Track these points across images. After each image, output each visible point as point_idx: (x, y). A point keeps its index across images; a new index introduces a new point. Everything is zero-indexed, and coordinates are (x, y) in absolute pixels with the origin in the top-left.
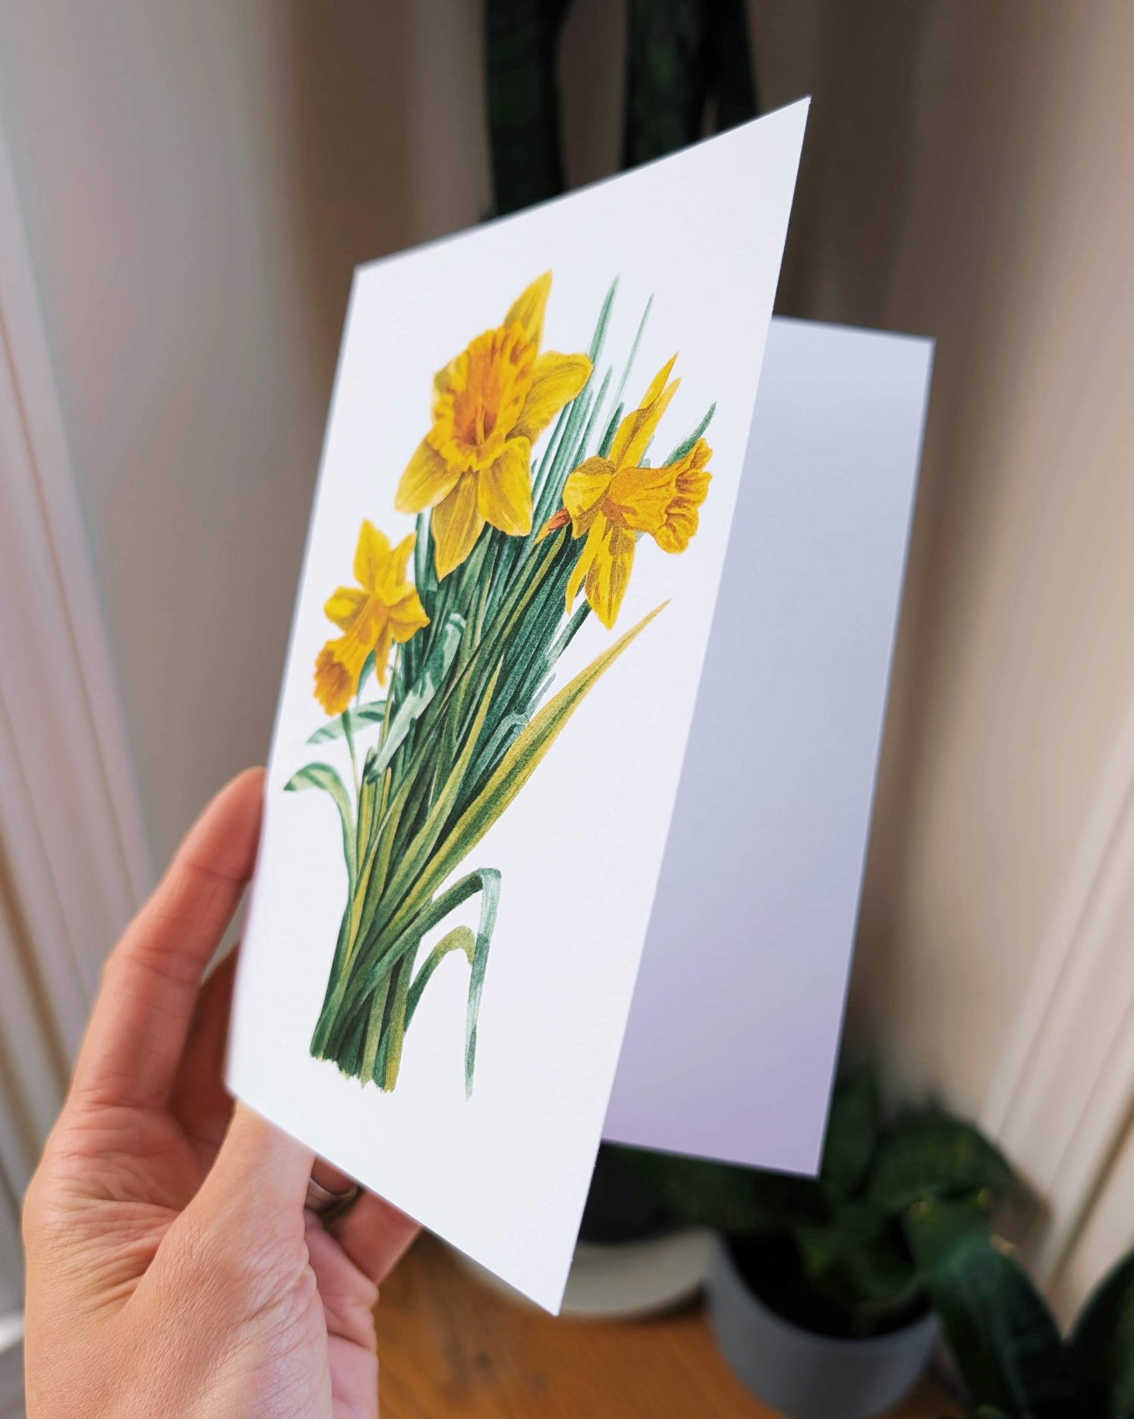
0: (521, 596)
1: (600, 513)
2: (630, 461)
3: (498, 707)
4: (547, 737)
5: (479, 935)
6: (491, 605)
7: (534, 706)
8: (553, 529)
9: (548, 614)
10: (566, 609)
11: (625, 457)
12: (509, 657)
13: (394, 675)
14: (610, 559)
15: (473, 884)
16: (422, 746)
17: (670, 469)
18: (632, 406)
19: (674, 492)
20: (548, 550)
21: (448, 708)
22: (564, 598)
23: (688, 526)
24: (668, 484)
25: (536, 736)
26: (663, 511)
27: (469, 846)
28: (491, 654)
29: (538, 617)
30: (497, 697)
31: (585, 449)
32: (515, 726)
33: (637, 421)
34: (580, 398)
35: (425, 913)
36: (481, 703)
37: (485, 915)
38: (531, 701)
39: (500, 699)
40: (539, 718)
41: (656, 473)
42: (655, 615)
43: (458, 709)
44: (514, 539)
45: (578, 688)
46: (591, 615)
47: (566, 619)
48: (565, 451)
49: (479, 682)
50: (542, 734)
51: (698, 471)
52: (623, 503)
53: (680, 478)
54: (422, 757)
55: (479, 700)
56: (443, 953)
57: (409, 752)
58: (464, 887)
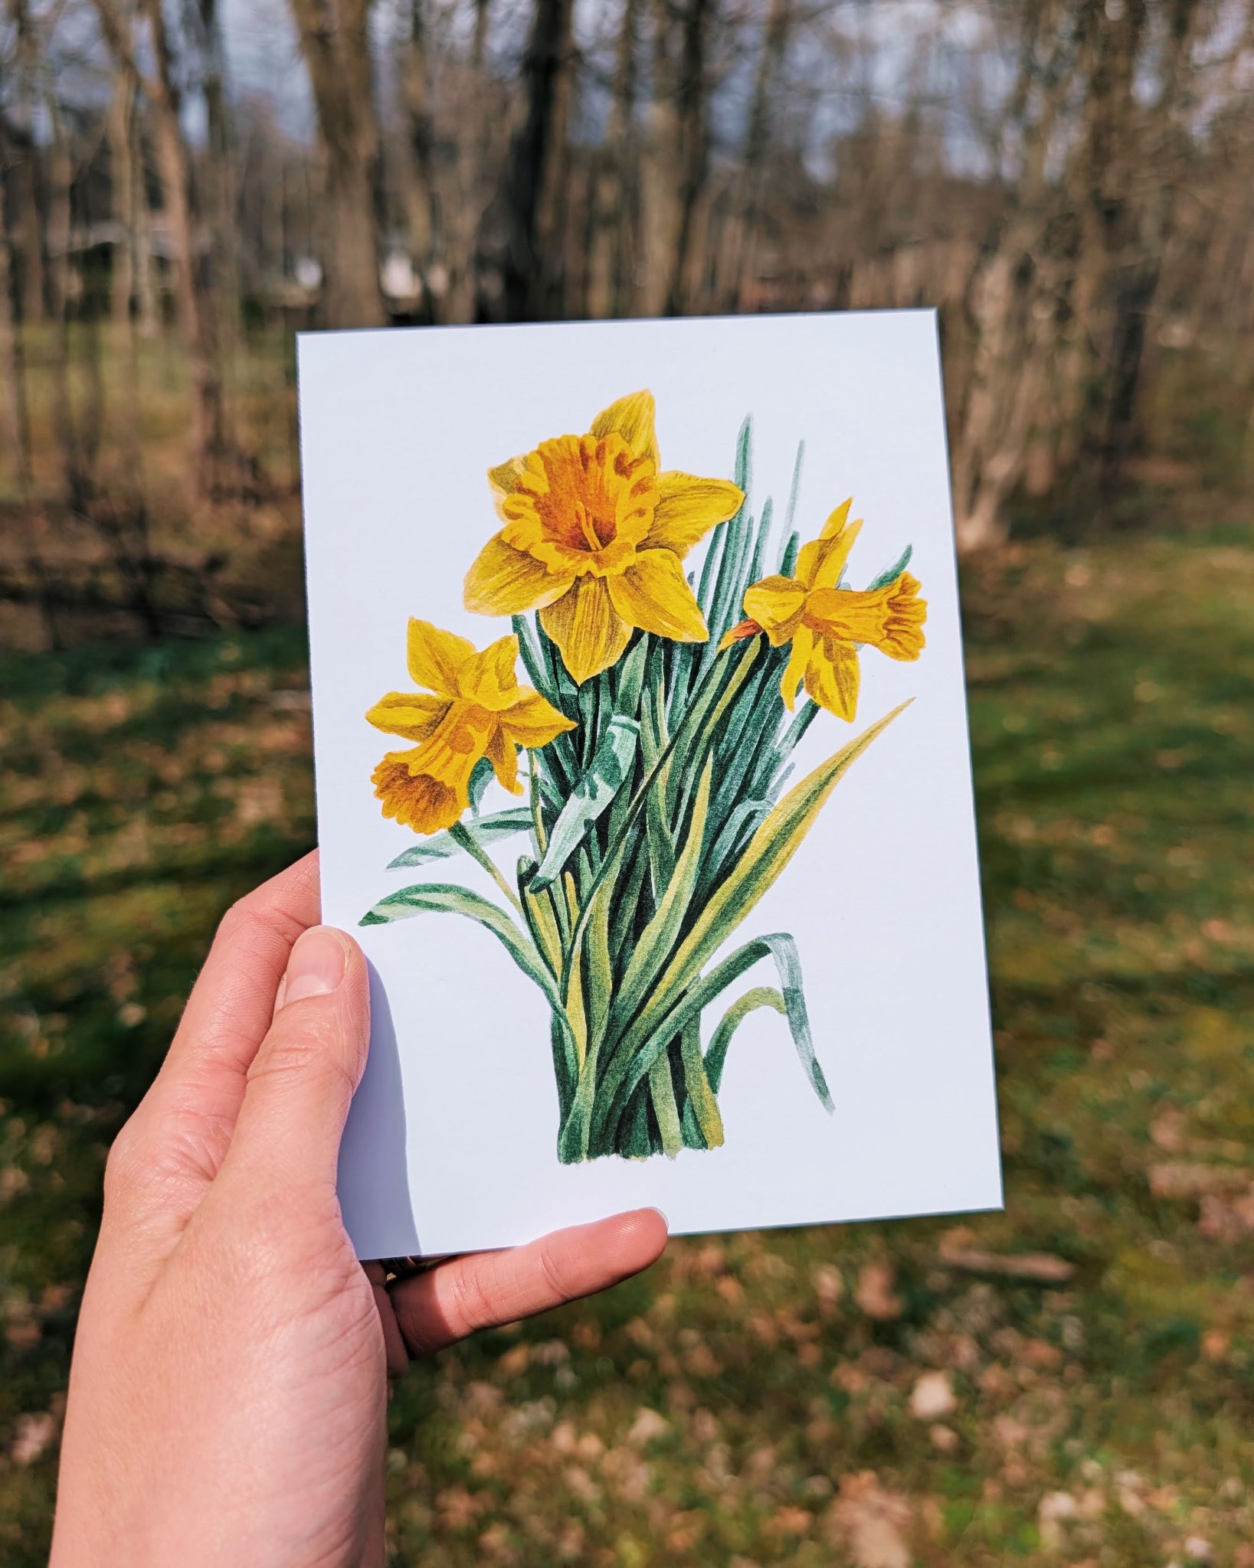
0: (717, 697)
1: (802, 626)
2: (824, 580)
3: (723, 797)
4: (804, 816)
5: (784, 989)
6: (673, 707)
7: (775, 792)
8: (742, 637)
9: (763, 713)
10: (786, 706)
11: (816, 579)
12: (721, 752)
13: (534, 781)
14: (830, 665)
15: (758, 950)
16: (618, 843)
17: (876, 593)
18: (810, 534)
19: (889, 613)
20: (742, 655)
21: (645, 805)
22: (780, 699)
23: (914, 640)
24: (879, 605)
25: (789, 817)
26: (880, 627)
27: (733, 922)
28: (693, 750)
29: (751, 714)
30: (718, 790)
31: (760, 568)
32: (756, 811)
33: (821, 549)
34: (736, 521)
35: (694, 990)
36: (695, 796)
37: (785, 971)
38: (770, 788)
39: (722, 790)
40: (788, 800)
41: (860, 596)
42: (902, 710)
43: (662, 804)
44: (686, 647)
45: (829, 773)
46: (822, 713)
47: (789, 718)
48: (733, 567)
49: (684, 776)
50: (798, 813)
51: (910, 597)
52: (829, 618)
53: (891, 601)
54: (621, 854)
55: (691, 795)
56: (740, 1016)
57: (596, 851)
58: (744, 955)
